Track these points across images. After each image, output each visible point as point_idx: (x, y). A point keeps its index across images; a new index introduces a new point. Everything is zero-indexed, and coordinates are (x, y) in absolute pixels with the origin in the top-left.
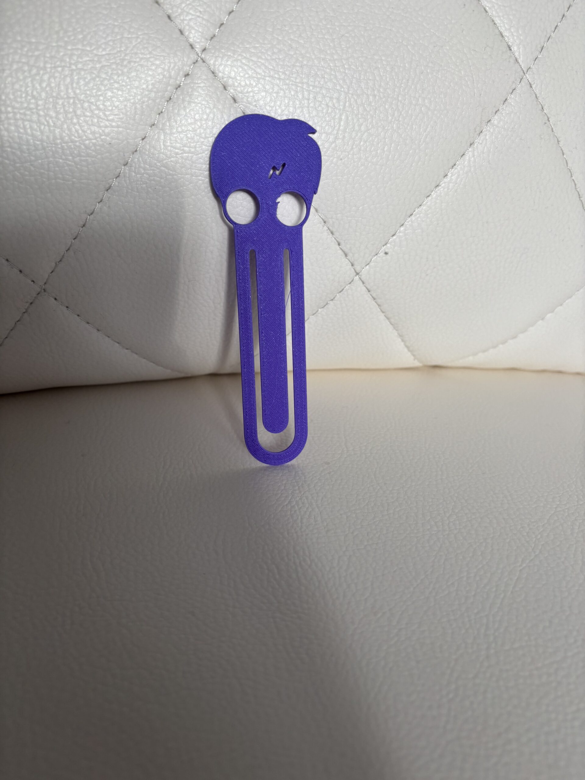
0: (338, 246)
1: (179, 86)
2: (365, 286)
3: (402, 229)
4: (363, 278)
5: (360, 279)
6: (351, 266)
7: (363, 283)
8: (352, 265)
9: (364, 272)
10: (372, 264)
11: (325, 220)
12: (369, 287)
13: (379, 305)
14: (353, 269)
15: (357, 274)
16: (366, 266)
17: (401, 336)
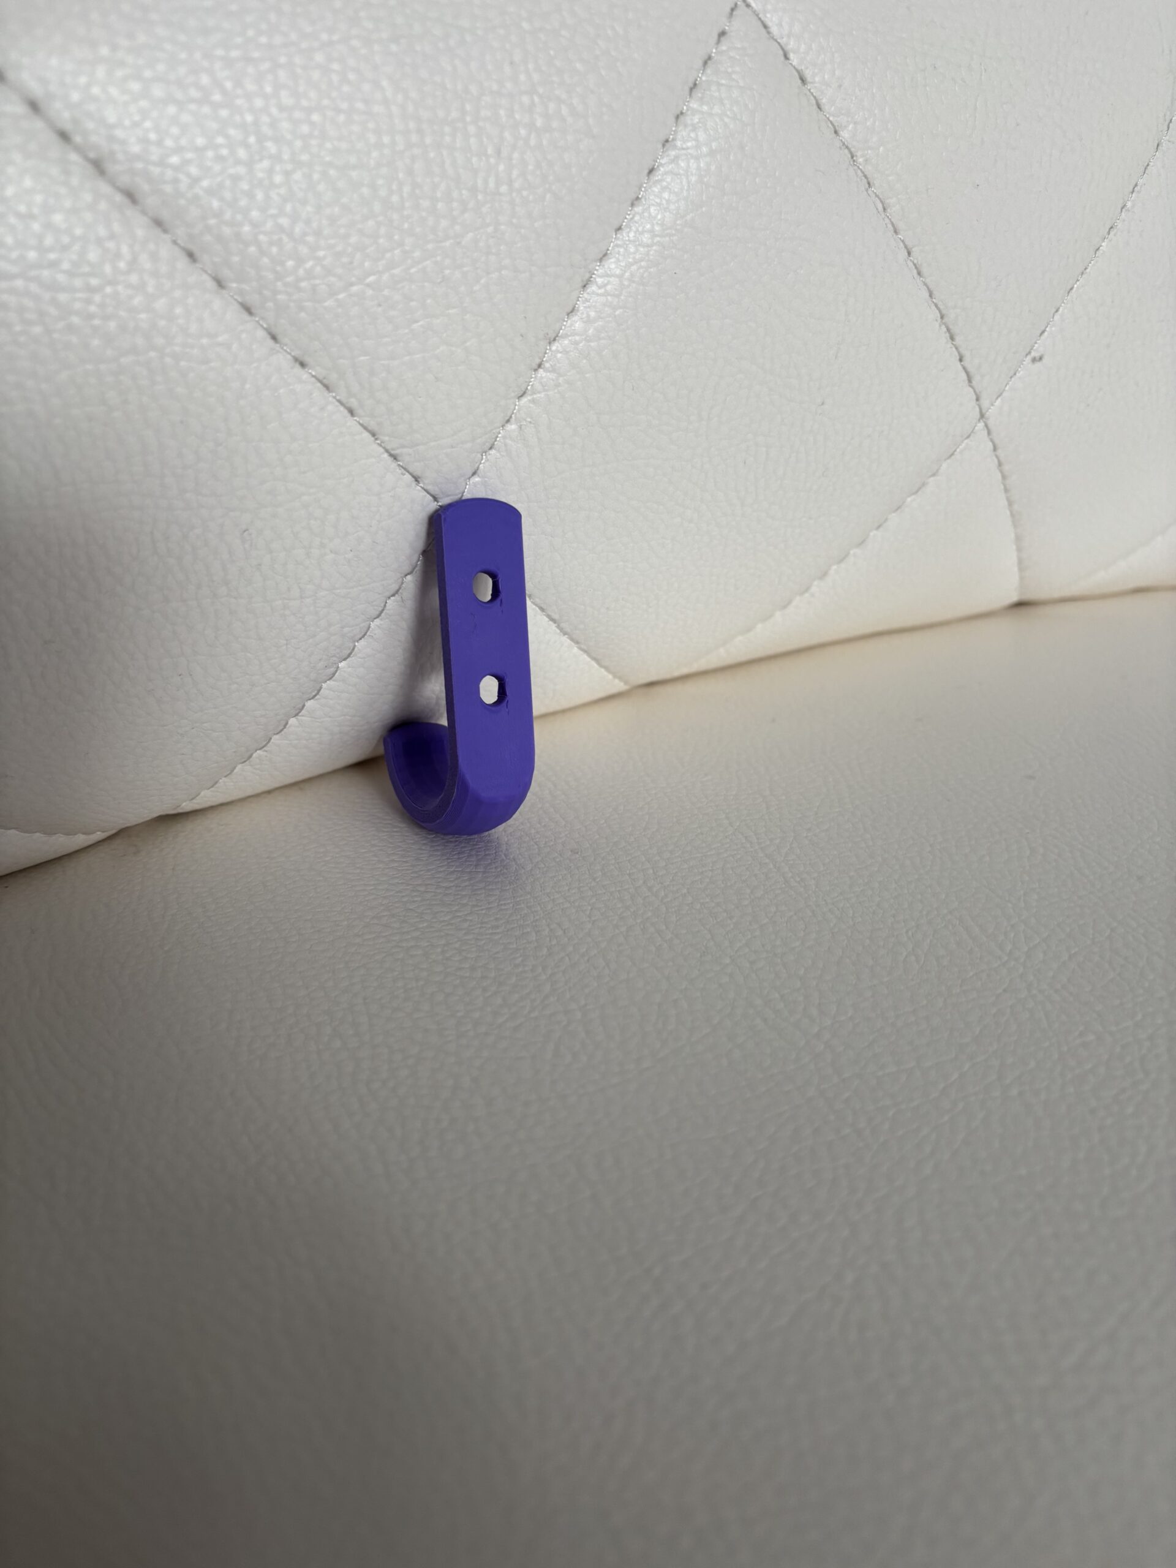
0: (959, 363)
1: (710, 58)
2: (992, 441)
3: (1057, 317)
4: (991, 423)
5: (986, 426)
6: (975, 401)
7: (989, 433)
8: (977, 400)
9: (992, 413)
10: (1005, 394)
11: (944, 312)
12: (997, 441)
13: (1004, 477)
14: (977, 409)
15: (982, 416)
16: (997, 398)
17: (1018, 539)
